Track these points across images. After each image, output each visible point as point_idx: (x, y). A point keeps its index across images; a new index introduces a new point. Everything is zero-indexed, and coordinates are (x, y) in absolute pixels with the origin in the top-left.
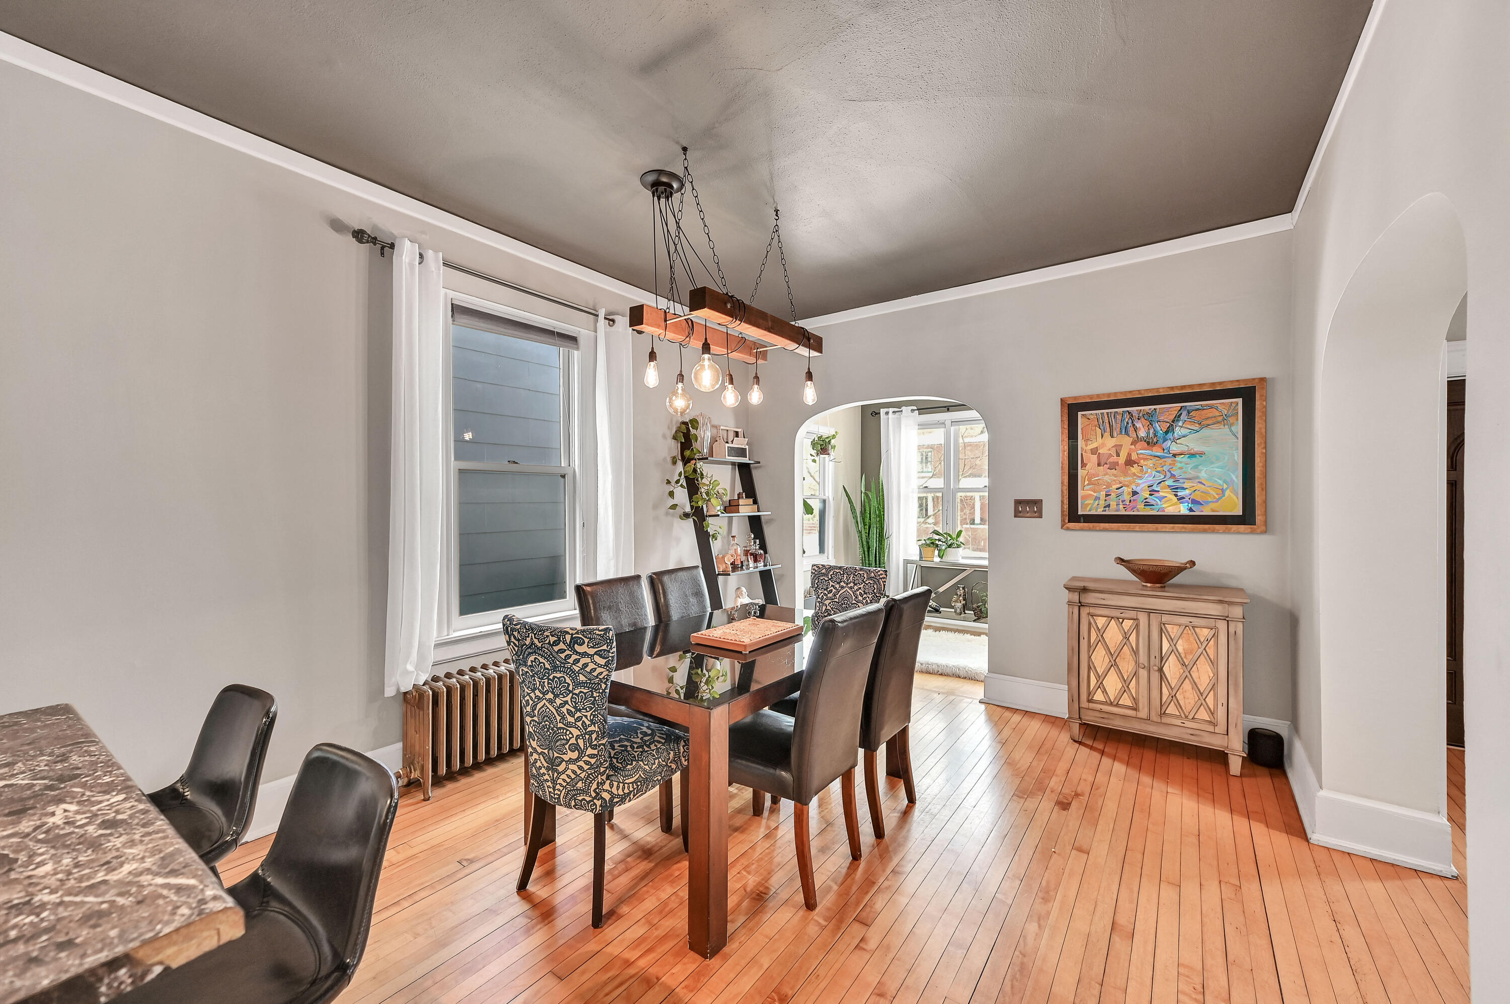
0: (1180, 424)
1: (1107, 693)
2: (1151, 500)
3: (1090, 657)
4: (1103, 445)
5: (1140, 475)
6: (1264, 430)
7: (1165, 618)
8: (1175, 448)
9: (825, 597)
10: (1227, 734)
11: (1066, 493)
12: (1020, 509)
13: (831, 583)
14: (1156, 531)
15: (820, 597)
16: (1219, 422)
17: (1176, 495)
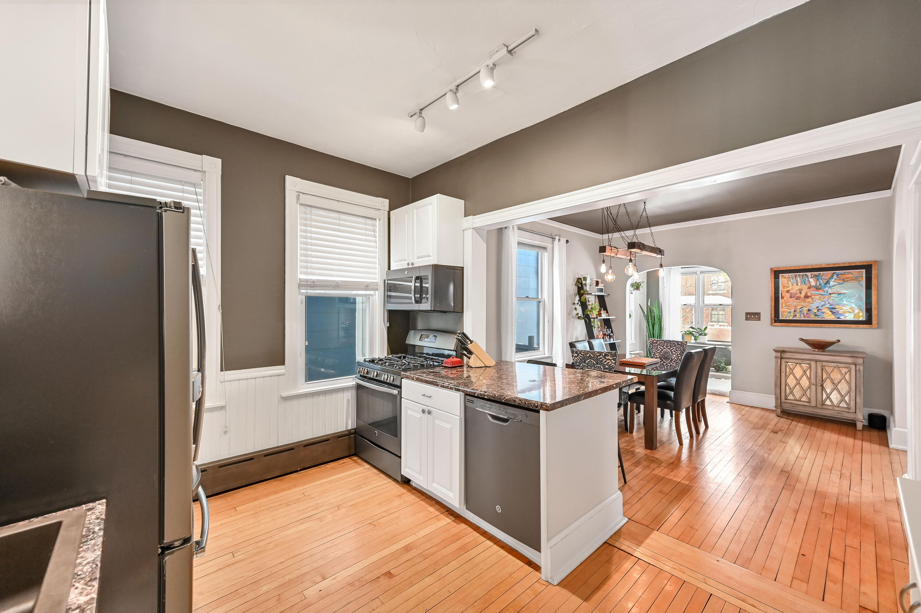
0: (833, 280)
1: (795, 396)
2: (818, 313)
3: (786, 380)
4: (792, 289)
5: (812, 302)
6: (876, 284)
7: (824, 364)
8: (830, 291)
9: (656, 352)
10: (856, 413)
11: (773, 310)
12: (749, 317)
13: (659, 347)
14: (821, 327)
15: (654, 352)
16: (853, 280)
17: (831, 311)
